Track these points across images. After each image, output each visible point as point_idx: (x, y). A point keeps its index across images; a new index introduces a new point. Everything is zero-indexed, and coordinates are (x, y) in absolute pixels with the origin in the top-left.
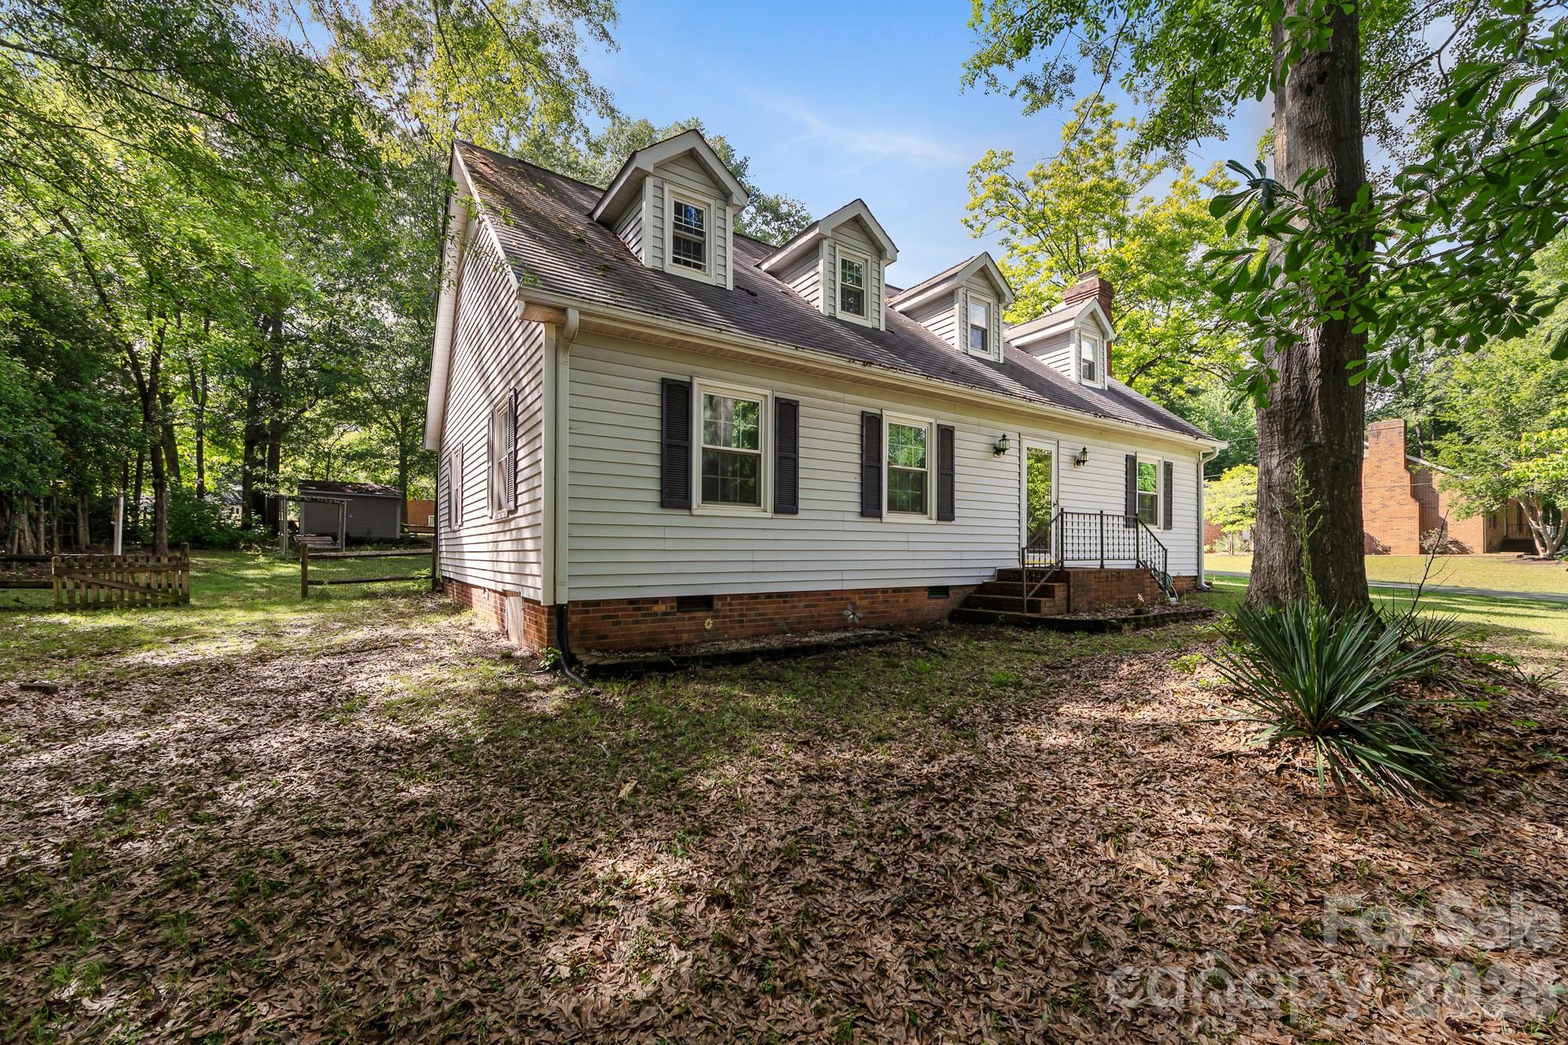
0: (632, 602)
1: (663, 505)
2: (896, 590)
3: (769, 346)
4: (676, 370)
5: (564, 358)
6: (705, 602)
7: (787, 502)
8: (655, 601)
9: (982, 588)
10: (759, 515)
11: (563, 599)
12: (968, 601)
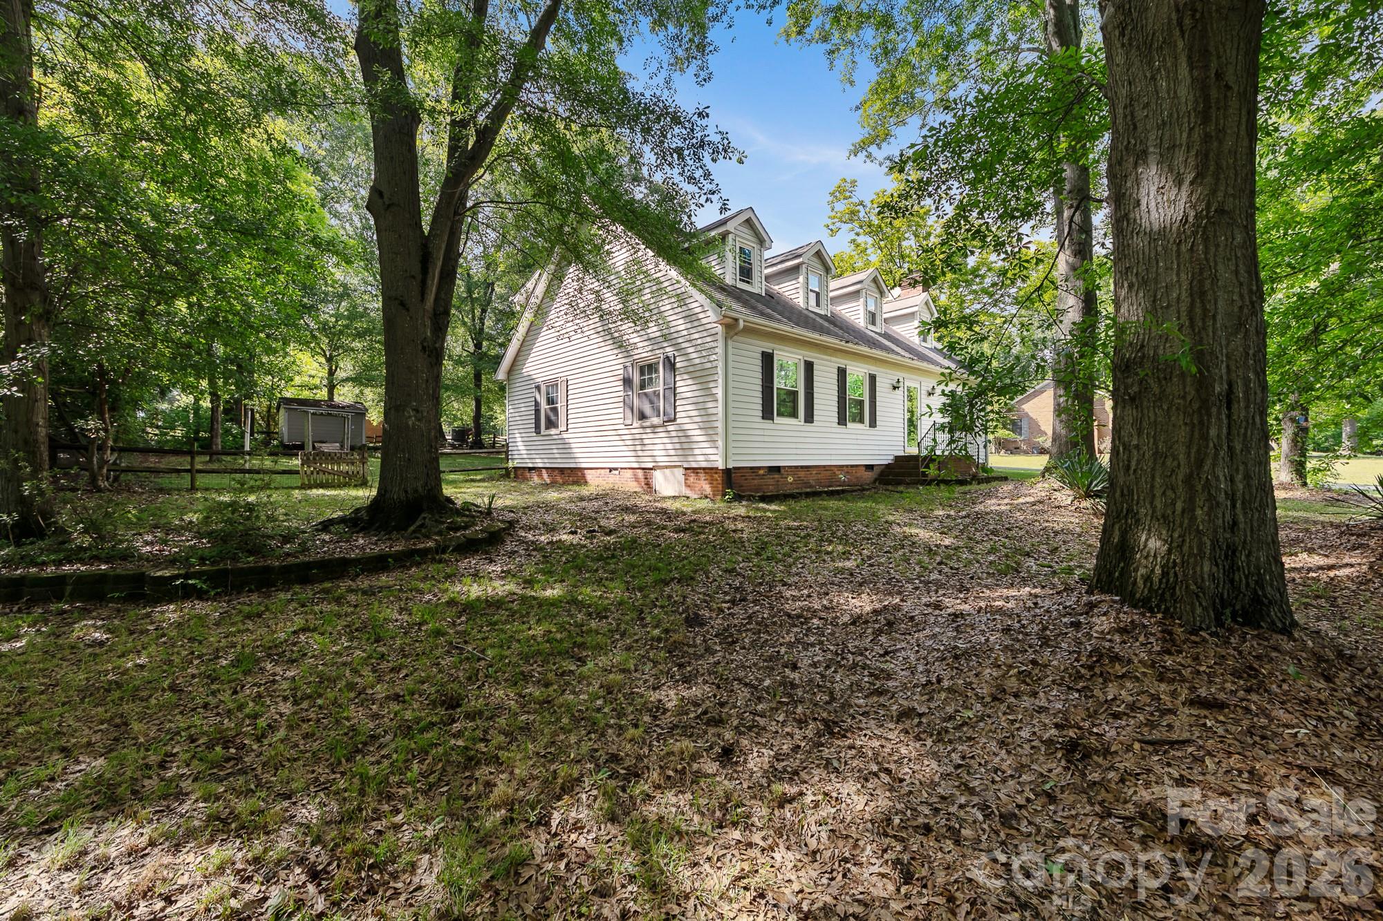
0: (752, 468)
1: (763, 418)
2: (852, 466)
3: (810, 335)
4: (767, 346)
5: (730, 342)
6: (777, 469)
7: (809, 418)
8: (759, 468)
9: (888, 466)
10: (798, 423)
11: (730, 466)
12: (882, 474)
